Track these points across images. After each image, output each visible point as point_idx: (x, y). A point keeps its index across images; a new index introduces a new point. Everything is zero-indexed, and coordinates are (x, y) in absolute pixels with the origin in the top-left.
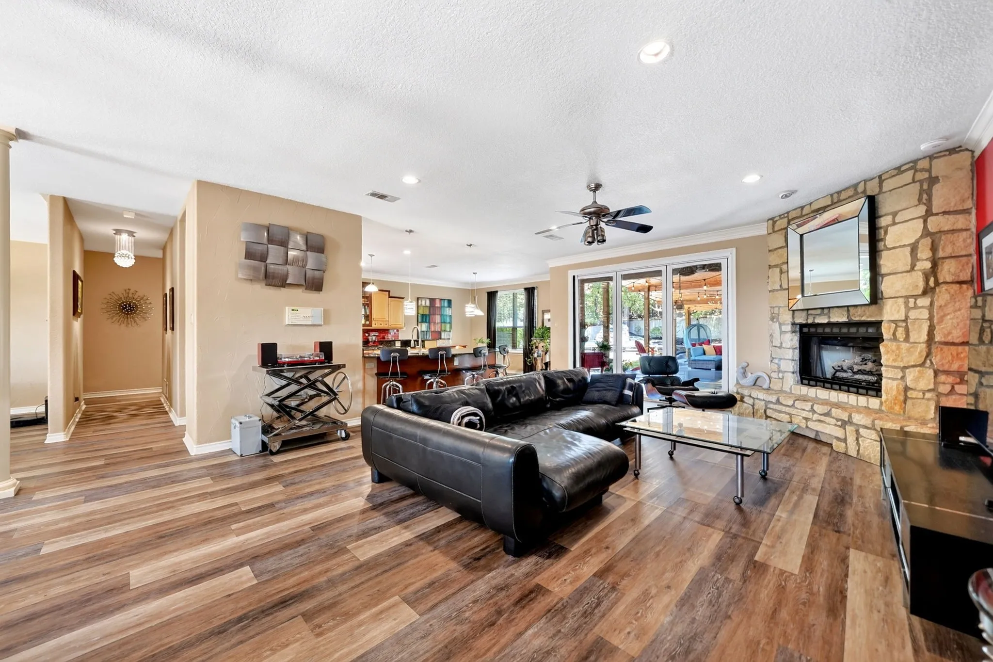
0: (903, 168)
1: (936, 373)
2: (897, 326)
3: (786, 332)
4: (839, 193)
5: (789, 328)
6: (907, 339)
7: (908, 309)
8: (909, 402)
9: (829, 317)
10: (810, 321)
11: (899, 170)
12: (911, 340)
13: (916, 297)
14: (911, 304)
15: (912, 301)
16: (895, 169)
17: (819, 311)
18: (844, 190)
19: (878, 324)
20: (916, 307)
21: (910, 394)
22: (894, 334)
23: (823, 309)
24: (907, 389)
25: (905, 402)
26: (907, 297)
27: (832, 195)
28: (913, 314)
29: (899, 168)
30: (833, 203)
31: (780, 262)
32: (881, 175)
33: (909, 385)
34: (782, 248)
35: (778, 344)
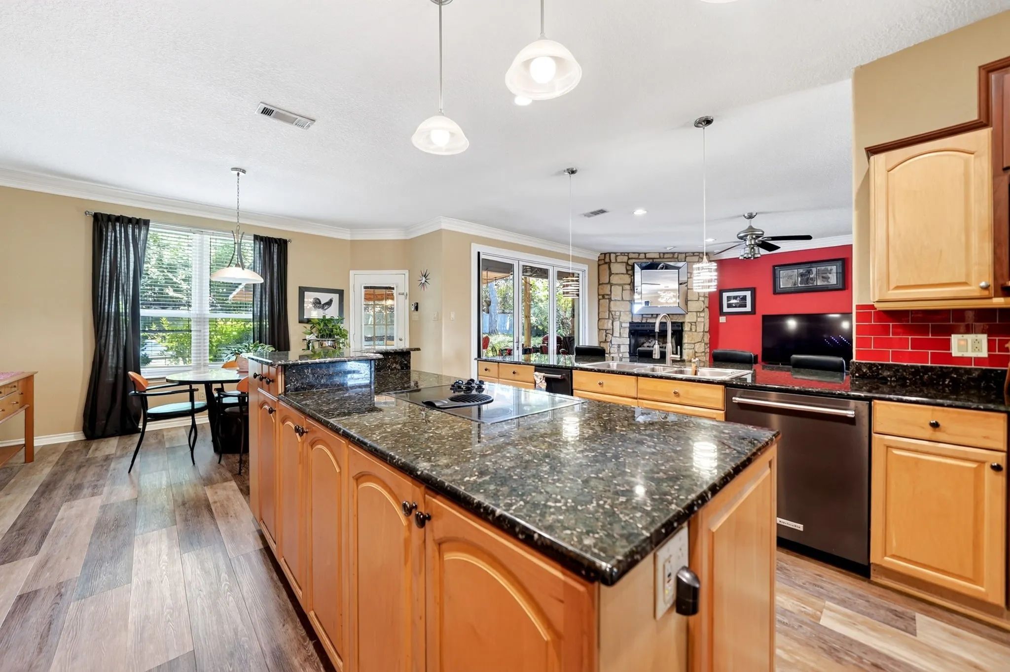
0: (695, 254)
1: (705, 344)
2: (691, 325)
3: (625, 327)
4: (664, 254)
5: (628, 325)
6: (696, 331)
10: (644, 321)
12: (698, 331)
13: (700, 312)
14: (698, 316)
16: (692, 253)
18: (667, 253)
19: (682, 324)
20: (700, 317)
21: (697, 355)
22: (691, 329)
23: (652, 315)
24: (696, 352)
26: (697, 312)
27: (660, 253)
28: (699, 319)
29: (694, 253)
30: (660, 258)
31: (622, 283)
32: (686, 253)
33: (696, 350)
34: (623, 274)
35: (618, 336)
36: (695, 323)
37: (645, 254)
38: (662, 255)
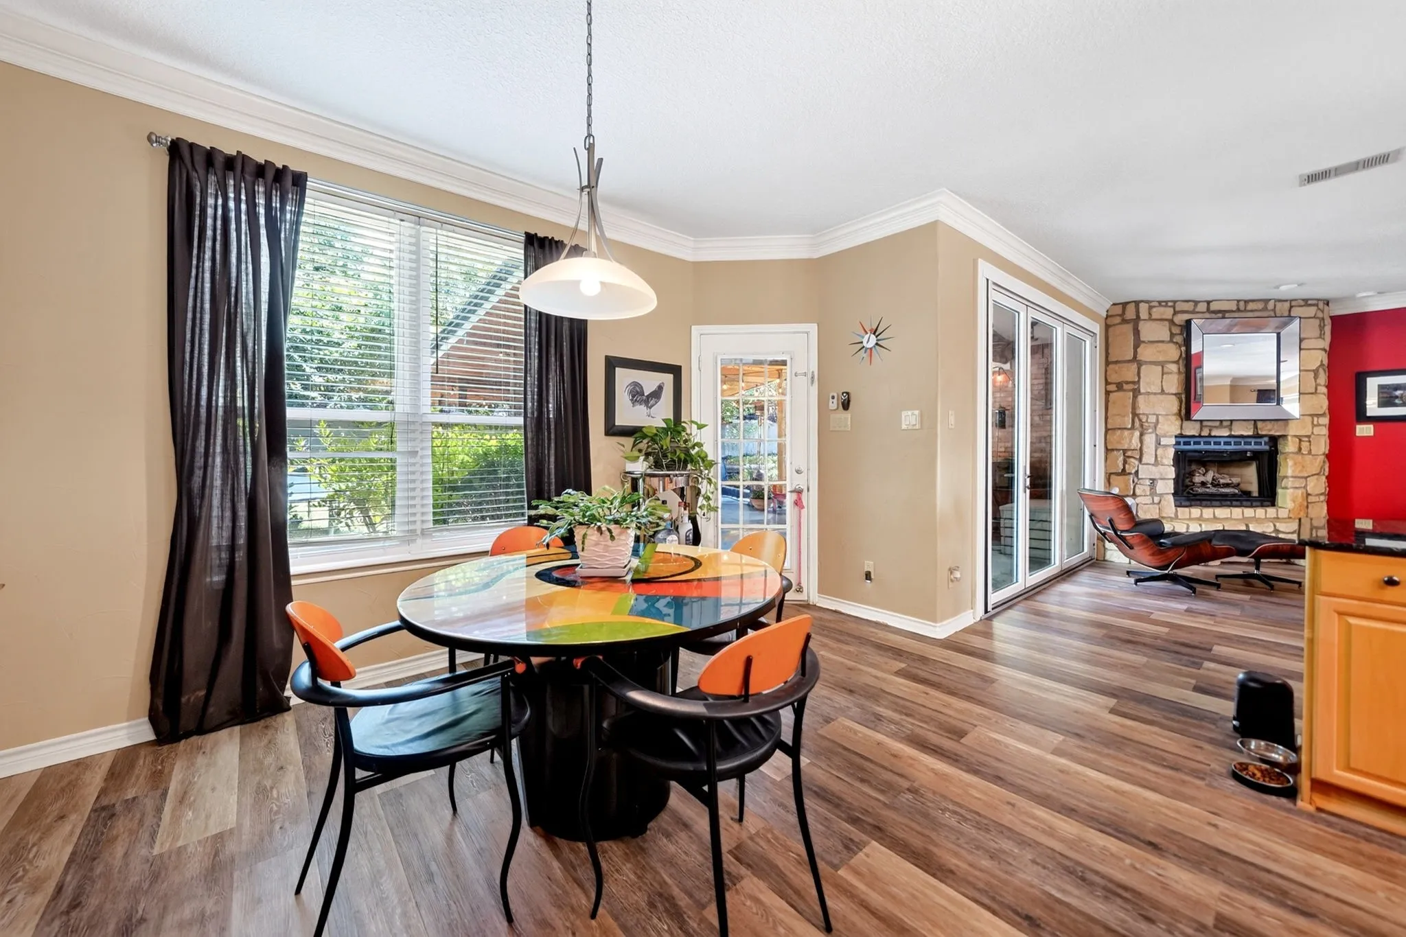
0: (1310, 302)
2: (1300, 440)
3: (1167, 446)
4: (1246, 302)
5: (1172, 441)
6: (1310, 452)
7: (1313, 425)
8: (1310, 506)
9: (1231, 430)
11: (1306, 302)
12: (1313, 452)
13: (1318, 416)
14: (1315, 423)
15: (1315, 419)
16: (1303, 300)
17: (1217, 424)
18: (1253, 301)
19: (1277, 439)
20: (1319, 425)
21: (1311, 499)
22: (1300, 449)
23: (1221, 421)
24: (1308, 495)
25: (1307, 507)
26: (1312, 415)
27: (1238, 301)
28: (1316, 430)
29: (1306, 300)
30: (1238, 310)
31: (1161, 359)
32: (1291, 301)
33: (1309, 492)
34: (1163, 342)
35: (1152, 460)
36: (1309, 437)
37: (1209, 303)
38: (1242, 304)
